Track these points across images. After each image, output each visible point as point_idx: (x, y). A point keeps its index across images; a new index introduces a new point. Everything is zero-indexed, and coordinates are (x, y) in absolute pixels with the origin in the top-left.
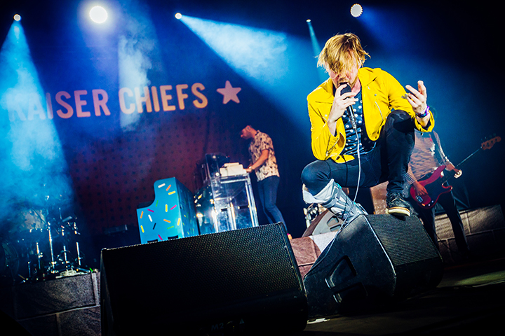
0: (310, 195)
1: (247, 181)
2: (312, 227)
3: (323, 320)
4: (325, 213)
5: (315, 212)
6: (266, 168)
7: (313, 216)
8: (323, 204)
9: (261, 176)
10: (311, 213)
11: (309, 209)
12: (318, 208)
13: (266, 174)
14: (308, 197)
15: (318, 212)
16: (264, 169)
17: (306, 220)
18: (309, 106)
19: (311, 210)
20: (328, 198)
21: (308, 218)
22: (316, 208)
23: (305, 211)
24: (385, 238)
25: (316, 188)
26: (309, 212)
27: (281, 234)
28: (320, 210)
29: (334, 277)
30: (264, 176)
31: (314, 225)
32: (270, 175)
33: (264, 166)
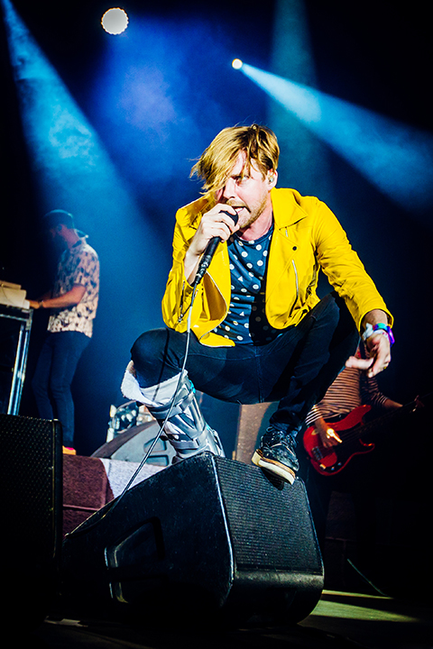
0: (136, 383)
1: (25, 324)
2: (116, 443)
3: (76, 622)
4: (146, 425)
5: (129, 418)
6: (71, 314)
7: (124, 424)
8: (151, 409)
9: (55, 326)
10: (123, 418)
11: (121, 410)
12: (138, 413)
13: (66, 325)
14: (130, 387)
15: (134, 420)
16: (66, 315)
17: (108, 427)
18: (176, 229)
19: (124, 413)
20: (165, 402)
21: (115, 425)
22: (134, 412)
23: (113, 411)
24: (235, 507)
25: (151, 375)
26: (118, 415)
27: (51, 442)
28: (140, 418)
29: (122, 549)
30: (60, 326)
31: (120, 441)
32: (71, 328)
33: (66, 311)
